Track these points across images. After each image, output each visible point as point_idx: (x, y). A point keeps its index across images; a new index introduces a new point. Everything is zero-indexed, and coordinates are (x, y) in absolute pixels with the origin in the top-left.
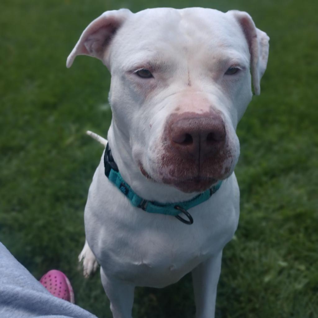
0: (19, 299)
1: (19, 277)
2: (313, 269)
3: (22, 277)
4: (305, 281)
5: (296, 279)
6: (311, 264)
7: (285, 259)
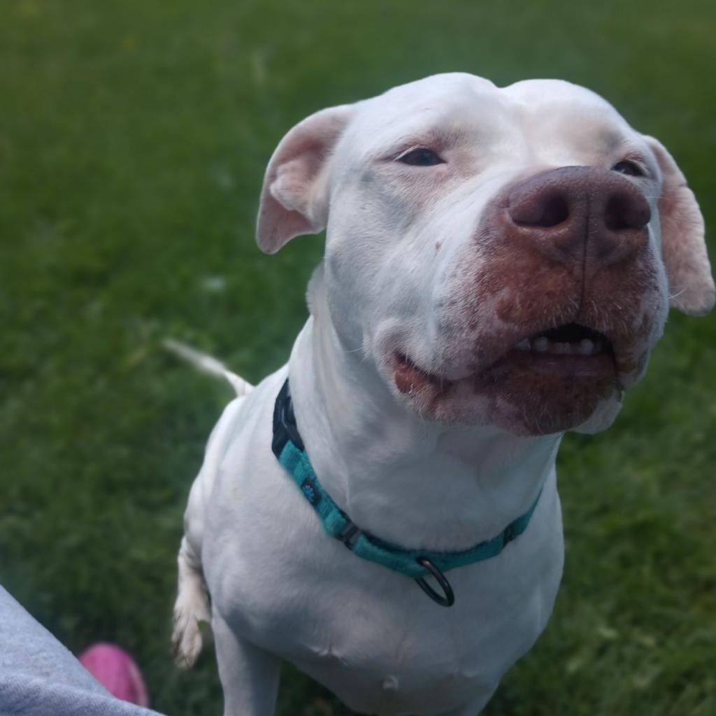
0: (40, 704)
1: (38, 653)
2: (671, 643)
3: (45, 654)
4: (655, 670)
5: (636, 665)
6: (668, 633)
7: (612, 621)
